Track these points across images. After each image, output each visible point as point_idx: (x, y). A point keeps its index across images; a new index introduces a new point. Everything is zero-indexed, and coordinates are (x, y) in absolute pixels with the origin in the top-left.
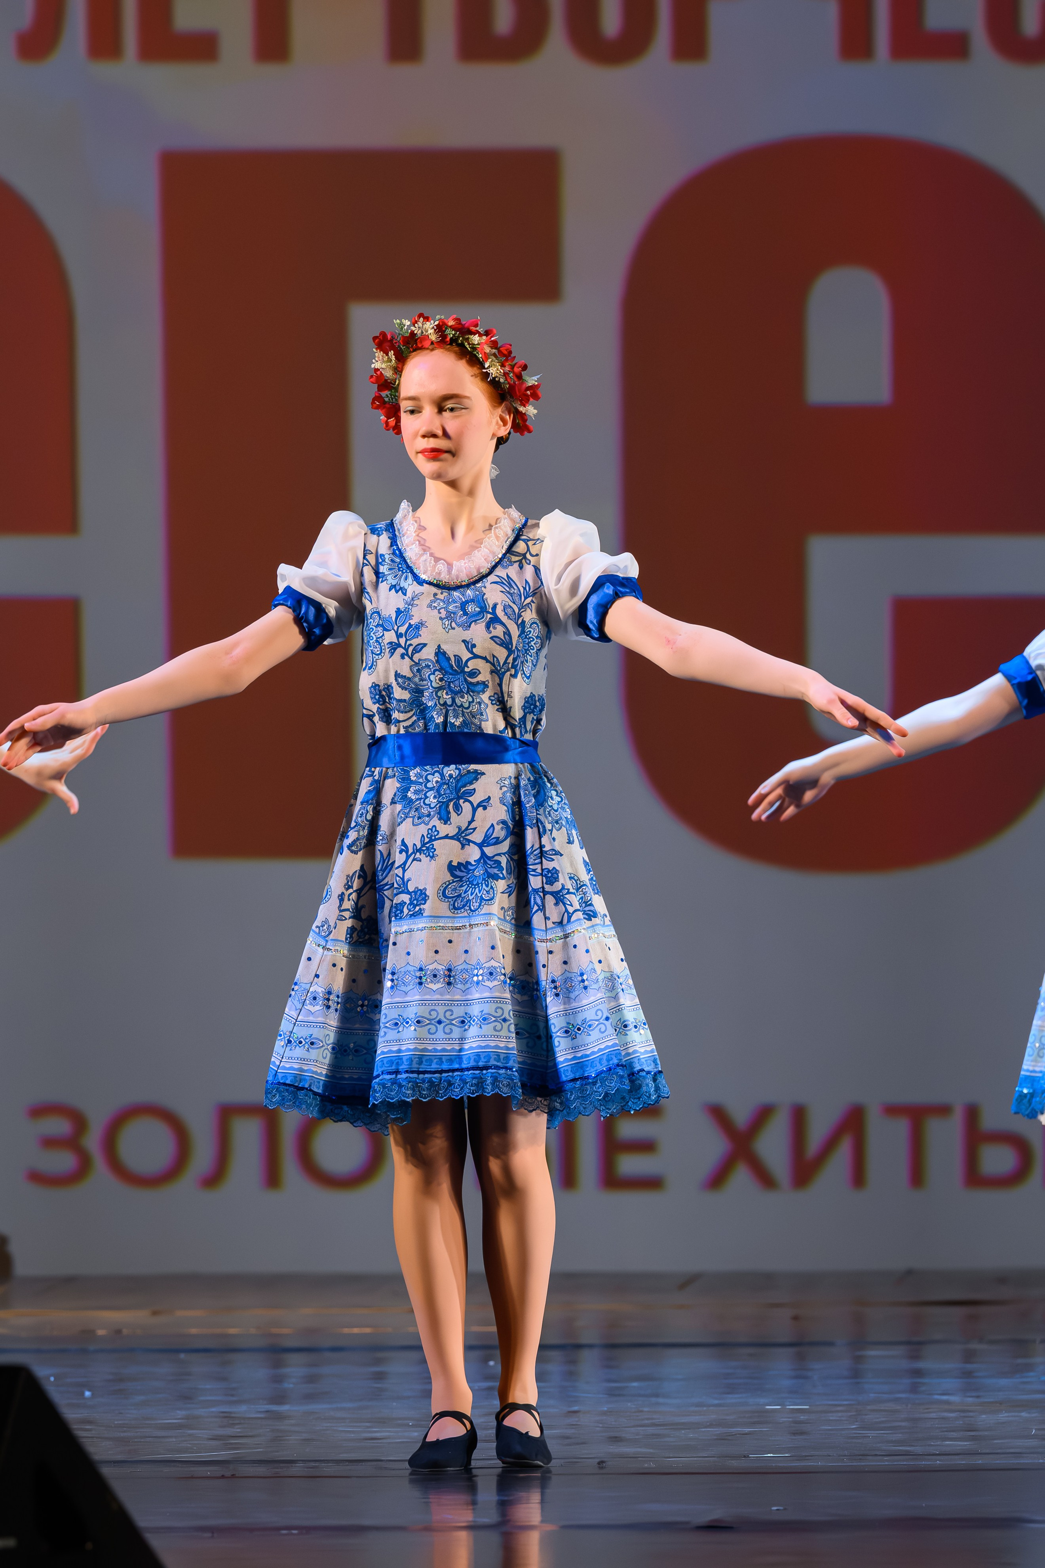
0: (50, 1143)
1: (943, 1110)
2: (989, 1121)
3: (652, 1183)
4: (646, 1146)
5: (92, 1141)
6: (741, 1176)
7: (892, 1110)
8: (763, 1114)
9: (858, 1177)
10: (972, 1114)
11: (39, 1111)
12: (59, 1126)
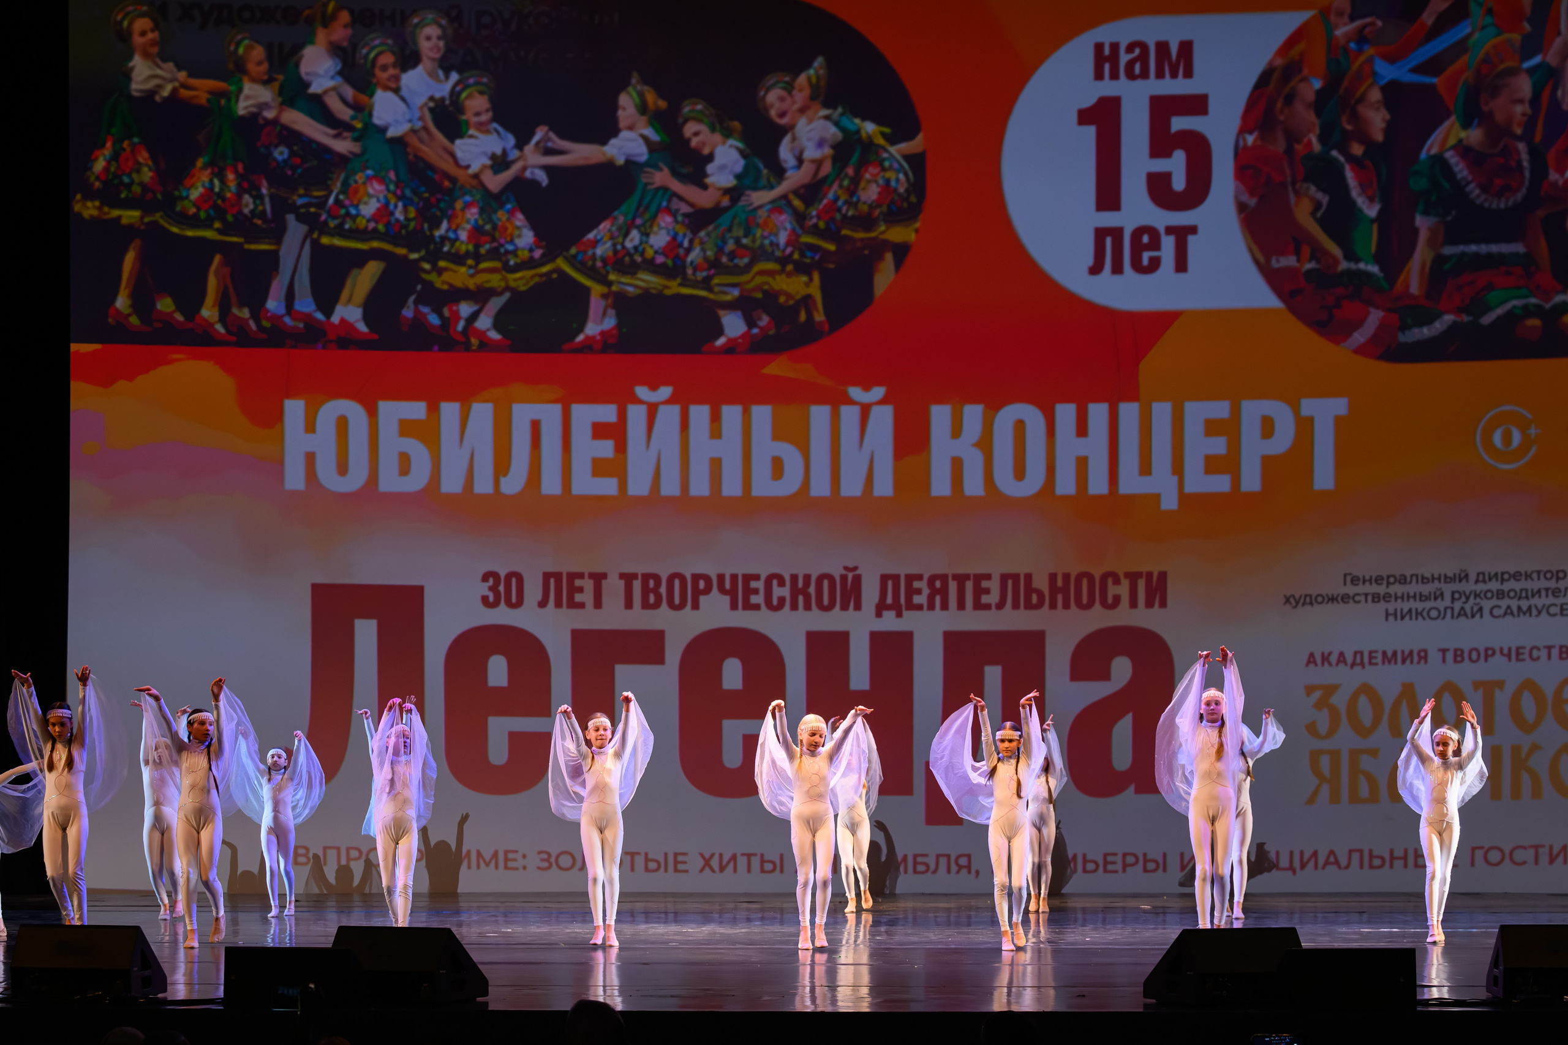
0: (542, 860)
1: (755, 855)
2: (766, 858)
3: (686, 871)
4: (684, 863)
5: (553, 860)
6: (707, 869)
7: (743, 855)
8: (713, 855)
9: (735, 870)
10: (762, 855)
11: (540, 853)
12: (545, 856)
